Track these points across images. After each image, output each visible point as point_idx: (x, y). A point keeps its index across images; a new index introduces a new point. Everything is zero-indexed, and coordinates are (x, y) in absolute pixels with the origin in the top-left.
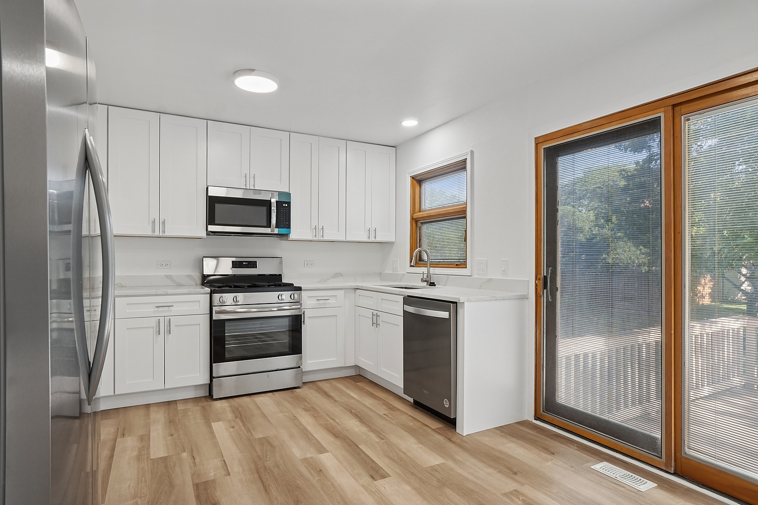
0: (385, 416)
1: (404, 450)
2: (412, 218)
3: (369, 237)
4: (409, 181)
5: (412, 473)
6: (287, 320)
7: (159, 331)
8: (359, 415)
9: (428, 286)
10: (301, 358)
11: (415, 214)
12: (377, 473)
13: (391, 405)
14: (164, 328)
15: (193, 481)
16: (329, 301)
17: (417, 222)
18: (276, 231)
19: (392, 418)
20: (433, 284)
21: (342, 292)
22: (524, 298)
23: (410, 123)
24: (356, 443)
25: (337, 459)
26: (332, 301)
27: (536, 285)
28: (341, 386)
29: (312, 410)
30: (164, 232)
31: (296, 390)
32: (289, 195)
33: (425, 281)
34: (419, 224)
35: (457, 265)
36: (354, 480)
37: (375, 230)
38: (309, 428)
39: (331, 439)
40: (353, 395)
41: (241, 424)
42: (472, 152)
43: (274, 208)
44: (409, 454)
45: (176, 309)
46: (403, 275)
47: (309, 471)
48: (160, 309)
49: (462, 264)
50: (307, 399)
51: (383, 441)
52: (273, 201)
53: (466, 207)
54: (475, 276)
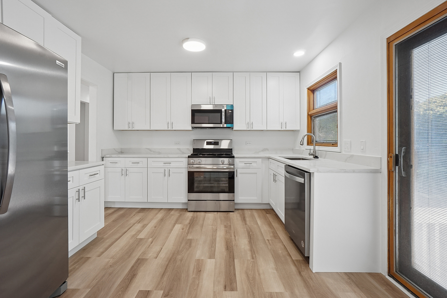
0: (267, 241)
1: (261, 272)
2: (308, 115)
3: (282, 128)
4: (306, 91)
5: (253, 293)
6: (227, 174)
7: (165, 175)
8: (252, 237)
9: (313, 158)
10: (234, 196)
11: (310, 112)
12: (231, 284)
13: (277, 233)
14: (167, 174)
15: (139, 257)
16: (252, 165)
17: (311, 117)
18: (225, 126)
19: (271, 244)
20: (316, 157)
21: (260, 160)
22: (377, 172)
23: (299, 54)
24: (235, 256)
25: (215, 265)
26: (254, 165)
27: (388, 162)
28: (256, 214)
29: (228, 228)
30: (172, 128)
31: (230, 213)
32: (232, 106)
33: (312, 155)
34: (313, 118)
35: (333, 144)
36: (213, 286)
37: (286, 123)
38: (218, 239)
39: (223, 249)
40: (259, 222)
41: (188, 228)
42: (340, 64)
43: (223, 114)
44: (262, 276)
45: (172, 165)
46: (303, 150)
47: (194, 269)
48: (166, 164)
49: (335, 144)
50: (231, 220)
51: (252, 260)
52: (223, 110)
53: (337, 104)
54: (343, 153)
